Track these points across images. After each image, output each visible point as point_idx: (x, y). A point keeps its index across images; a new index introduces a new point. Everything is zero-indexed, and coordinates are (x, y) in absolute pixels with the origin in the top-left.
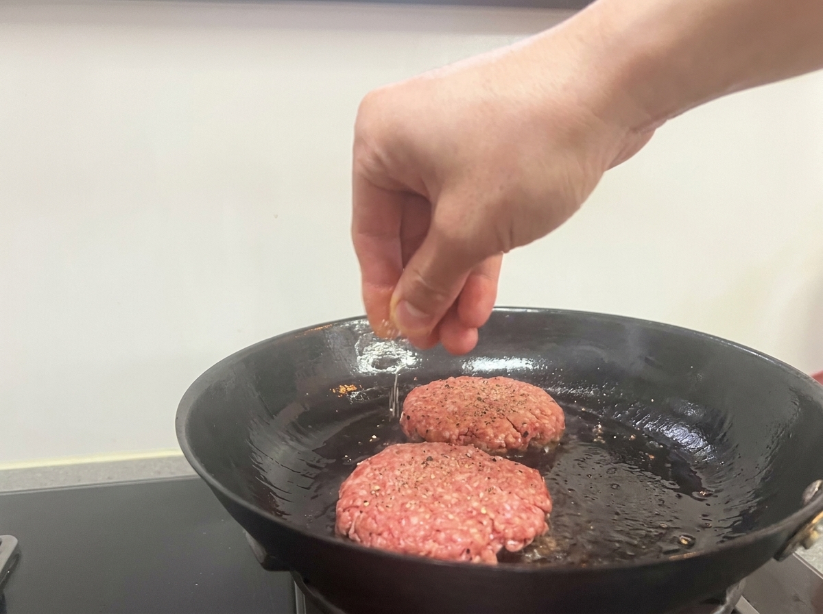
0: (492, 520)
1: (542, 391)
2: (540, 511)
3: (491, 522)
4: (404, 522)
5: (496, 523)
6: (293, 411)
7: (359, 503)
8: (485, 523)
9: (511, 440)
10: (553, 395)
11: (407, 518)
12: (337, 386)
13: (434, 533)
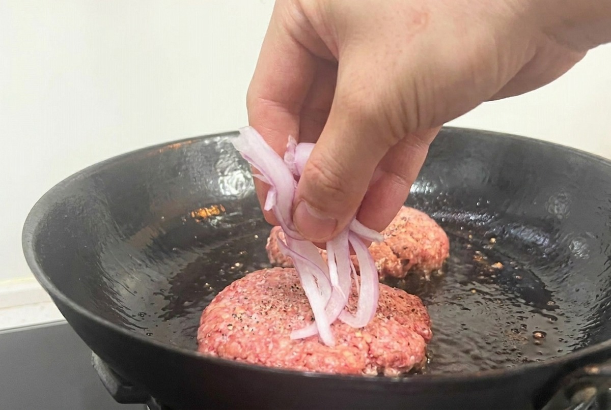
0: (369, 344)
1: (425, 216)
2: (419, 337)
3: (366, 346)
4: (271, 346)
5: (373, 347)
6: (147, 235)
7: (222, 326)
8: (360, 346)
9: (390, 265)
10: (438, 221)
11: (275, 341)
12: (196, 209)
13: (304, 355)
